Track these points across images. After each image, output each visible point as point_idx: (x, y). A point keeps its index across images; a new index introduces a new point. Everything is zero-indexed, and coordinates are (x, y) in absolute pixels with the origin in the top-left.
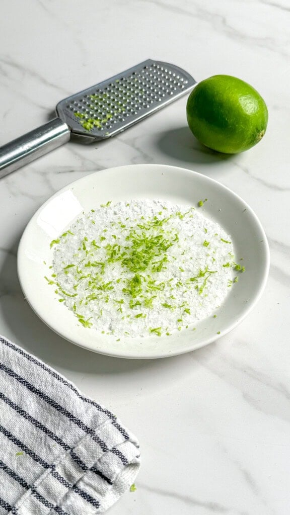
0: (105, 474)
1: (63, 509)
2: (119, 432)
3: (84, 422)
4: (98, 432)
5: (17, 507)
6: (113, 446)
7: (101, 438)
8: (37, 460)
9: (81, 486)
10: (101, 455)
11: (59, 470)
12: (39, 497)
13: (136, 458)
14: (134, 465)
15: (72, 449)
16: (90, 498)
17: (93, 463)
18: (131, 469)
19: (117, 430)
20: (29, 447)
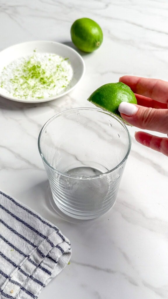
0: (53, 258)
1: (34, 277)
2: (60, 237)
3: (43, 234)
4: (50, 238)
5: (11, 276)
6: (57, 244)
7: (51, 240)
8: (21, 254)
9: (42, 265)
10: (51, 249)
11: (31, 258)
12: (22, 271)
13: (69, 250)
14: (68, 254)
15: (37, 247)
16: (47, 270)
17: (47, 253)
18: (67, 256)
19: (59, 236)
20: (17, 248)
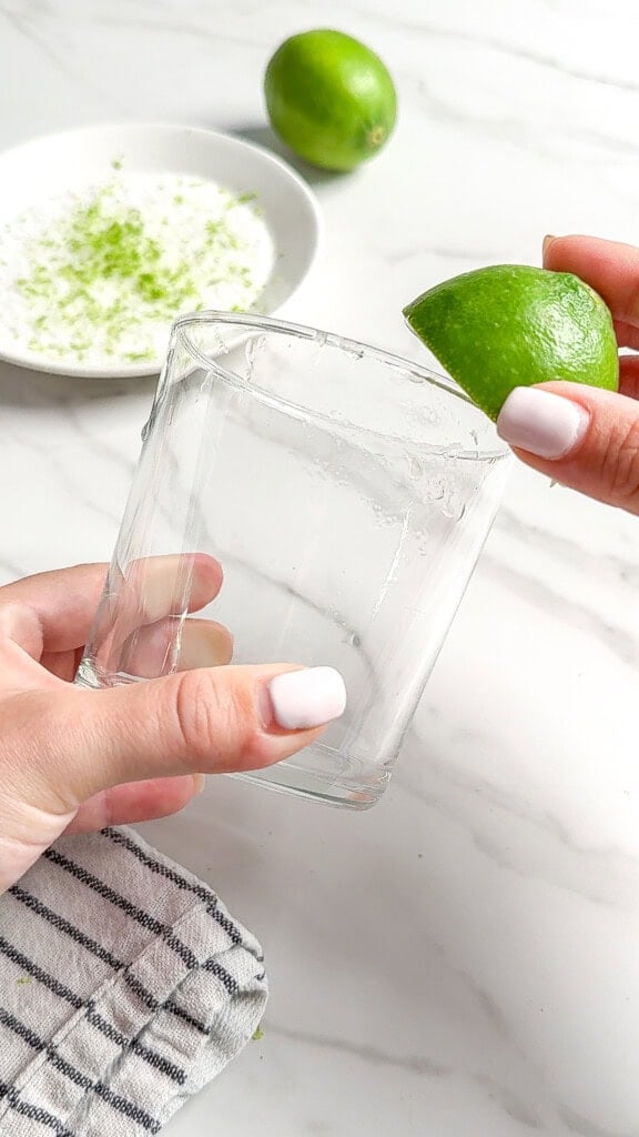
0: (191, 1013)
1: (112, 1089)
2: (221, 929)
3: (151, 915)
4: (179, 931)
5: (18, 1088)
6: (207, 957)
7: (184, 941)
8: (61, 995)
9: (148, 1041)
10: (182, 976)
11: (101, 1010)
12: (63, 1066)
13: (256, 980)
14: (253, 995)
15: (128, 967)
16: (165, 1064)
17: (168, 993)
18: (249, 1005)
19: (218, 924)
20: (44, 969)
